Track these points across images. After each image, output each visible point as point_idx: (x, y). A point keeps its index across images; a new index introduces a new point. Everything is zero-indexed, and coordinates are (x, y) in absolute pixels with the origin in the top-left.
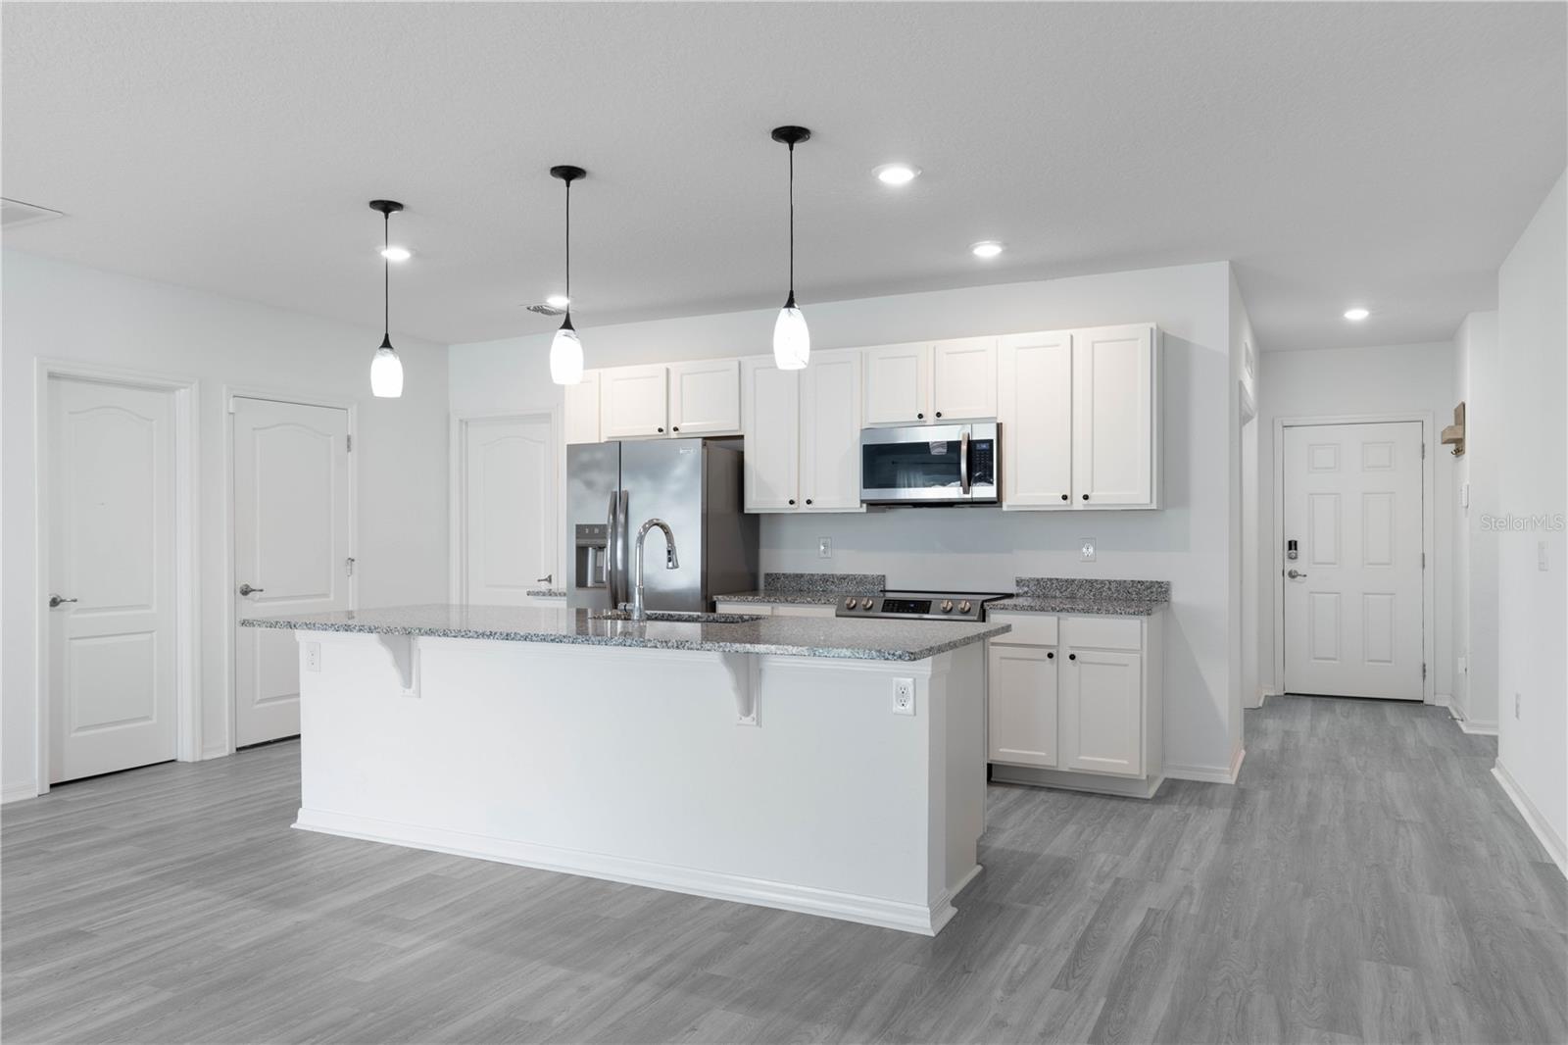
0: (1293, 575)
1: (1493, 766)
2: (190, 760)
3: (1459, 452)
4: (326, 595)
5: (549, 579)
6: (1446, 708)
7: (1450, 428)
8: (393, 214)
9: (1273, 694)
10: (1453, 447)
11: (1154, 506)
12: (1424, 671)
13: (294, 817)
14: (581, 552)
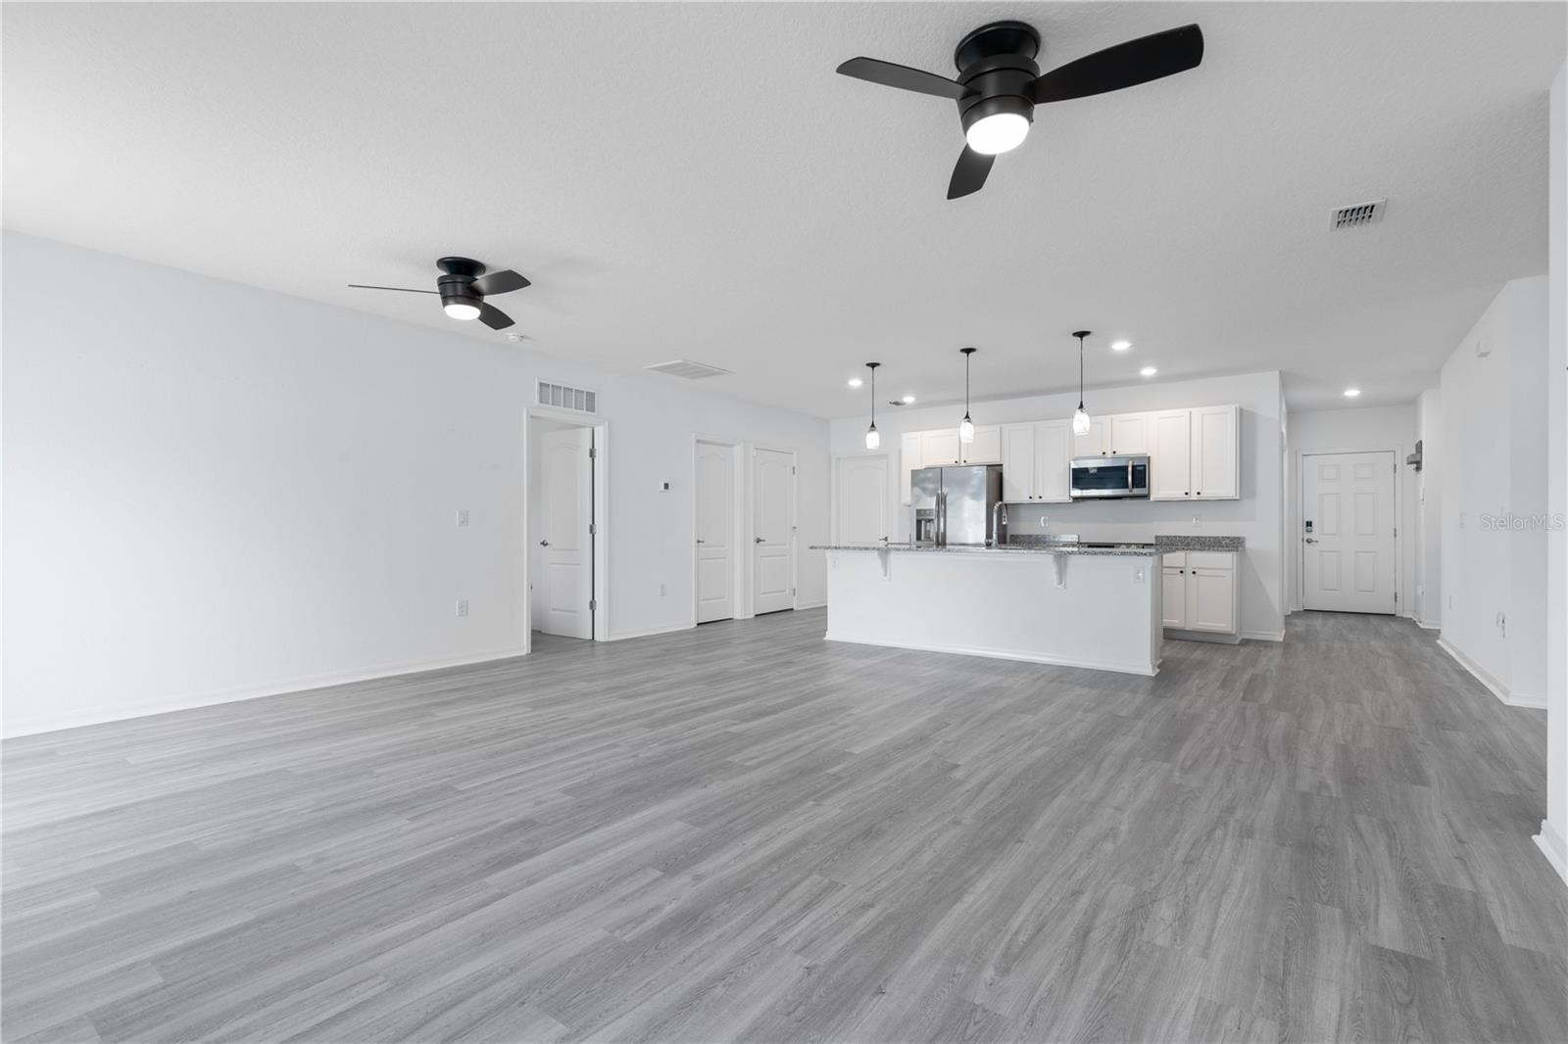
0: (1309, 541)
1: (1438, 639)
2: (740, 618)
3: (1418, 469)
4: (785, 544)
5: (886, 539)
6: (1411, 619)
7: (1412, 455)
8: (876, 368)
9: (1295, 610)
10: (1415, 466)
11: (1238, 498)
12: (1396, 597)
13: (824, 635)
14: (919, 522)
